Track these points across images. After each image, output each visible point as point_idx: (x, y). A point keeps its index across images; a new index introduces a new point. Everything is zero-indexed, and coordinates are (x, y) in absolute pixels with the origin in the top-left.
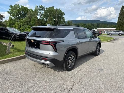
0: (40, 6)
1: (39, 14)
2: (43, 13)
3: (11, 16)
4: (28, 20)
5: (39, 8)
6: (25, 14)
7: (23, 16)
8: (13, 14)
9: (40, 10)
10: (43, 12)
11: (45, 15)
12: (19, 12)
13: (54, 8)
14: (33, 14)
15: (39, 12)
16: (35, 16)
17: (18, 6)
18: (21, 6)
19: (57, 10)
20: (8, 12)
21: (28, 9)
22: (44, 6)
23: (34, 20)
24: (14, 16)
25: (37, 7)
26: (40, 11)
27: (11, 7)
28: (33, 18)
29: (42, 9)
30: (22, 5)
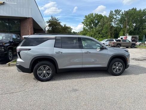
0: (115, 11)
1: (113, 20)
2: (119, 18)
3: (85, 26)
4: (100, 29)
5: (114, 13)
6: (98, 22)
7: (96, 25)
8: (86, 24)
9: (116, 15)
11: (122, 21)
12: (92, 21)
13: (136, 9)
14: (106, 20)
15: (114, 18)
16: (108, 24)
17: (92, 15)
19: (140, 11)
20: (83, 23)
21: (102, 16)
22: (120, 10)
23: (107, 28)
24: (87, 26)
25: (111, 12)
26: (115, 17)
27: (86, 17)
28: (106, 25)
29: (118, 14)
30: (96, 14)
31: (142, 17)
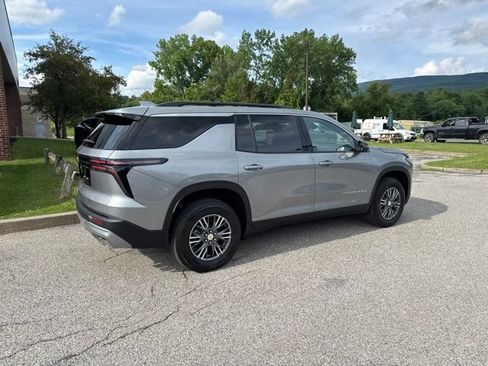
0: (259, 35)
1: (252, 63)
2: (268, 56)
3: (161, 78)
4: (215, 88)
5: (255, 40)
6: (207, 66)
7: (199, 75)
8: (167, 68)
9: (259, 48)
10: (269, 54)
11: (278, 66)
12: (186, 62)
13: (312, 34)
14: (231, 63)
15: (255, 57)
16: (238, 73)
17: (184, 40)
18: (194, 38)
19: (325, 39)
20: (153, 64)
21: (217, 47)
22: (272, 32)
23: (236, 87)
24: (169, 75)
25: (245, 37)
26: (257, 53)
27: (163, 44)
28: (232, 79)
29: (267, 44)
30: (198, 37)
31: (329, 59)
